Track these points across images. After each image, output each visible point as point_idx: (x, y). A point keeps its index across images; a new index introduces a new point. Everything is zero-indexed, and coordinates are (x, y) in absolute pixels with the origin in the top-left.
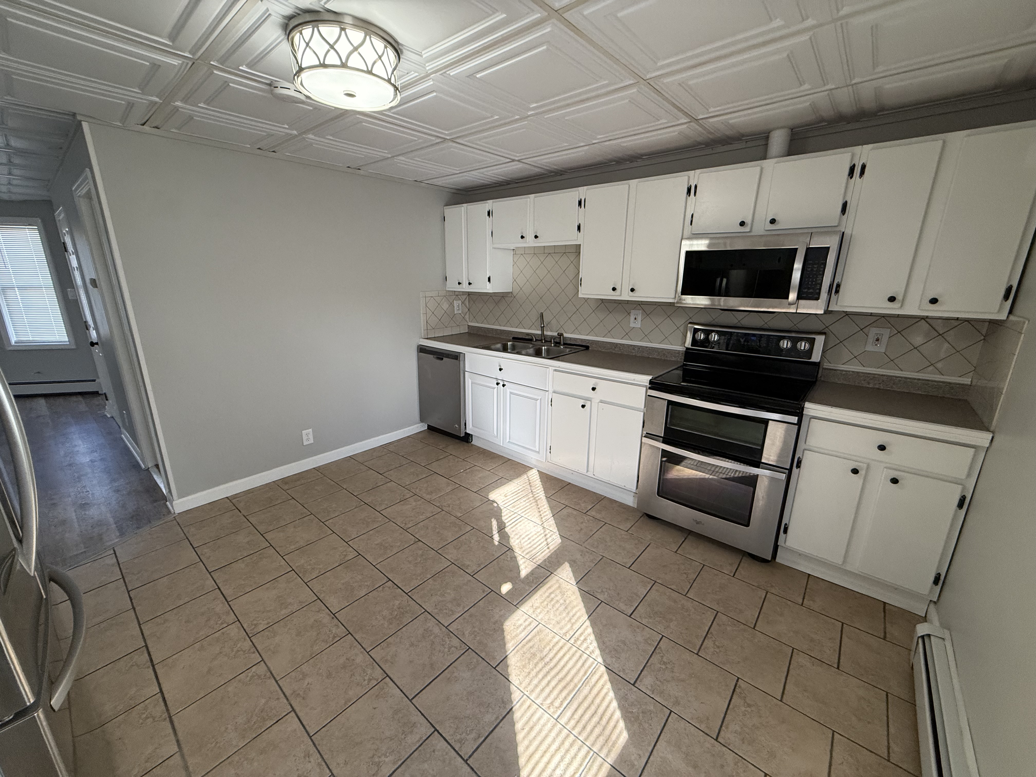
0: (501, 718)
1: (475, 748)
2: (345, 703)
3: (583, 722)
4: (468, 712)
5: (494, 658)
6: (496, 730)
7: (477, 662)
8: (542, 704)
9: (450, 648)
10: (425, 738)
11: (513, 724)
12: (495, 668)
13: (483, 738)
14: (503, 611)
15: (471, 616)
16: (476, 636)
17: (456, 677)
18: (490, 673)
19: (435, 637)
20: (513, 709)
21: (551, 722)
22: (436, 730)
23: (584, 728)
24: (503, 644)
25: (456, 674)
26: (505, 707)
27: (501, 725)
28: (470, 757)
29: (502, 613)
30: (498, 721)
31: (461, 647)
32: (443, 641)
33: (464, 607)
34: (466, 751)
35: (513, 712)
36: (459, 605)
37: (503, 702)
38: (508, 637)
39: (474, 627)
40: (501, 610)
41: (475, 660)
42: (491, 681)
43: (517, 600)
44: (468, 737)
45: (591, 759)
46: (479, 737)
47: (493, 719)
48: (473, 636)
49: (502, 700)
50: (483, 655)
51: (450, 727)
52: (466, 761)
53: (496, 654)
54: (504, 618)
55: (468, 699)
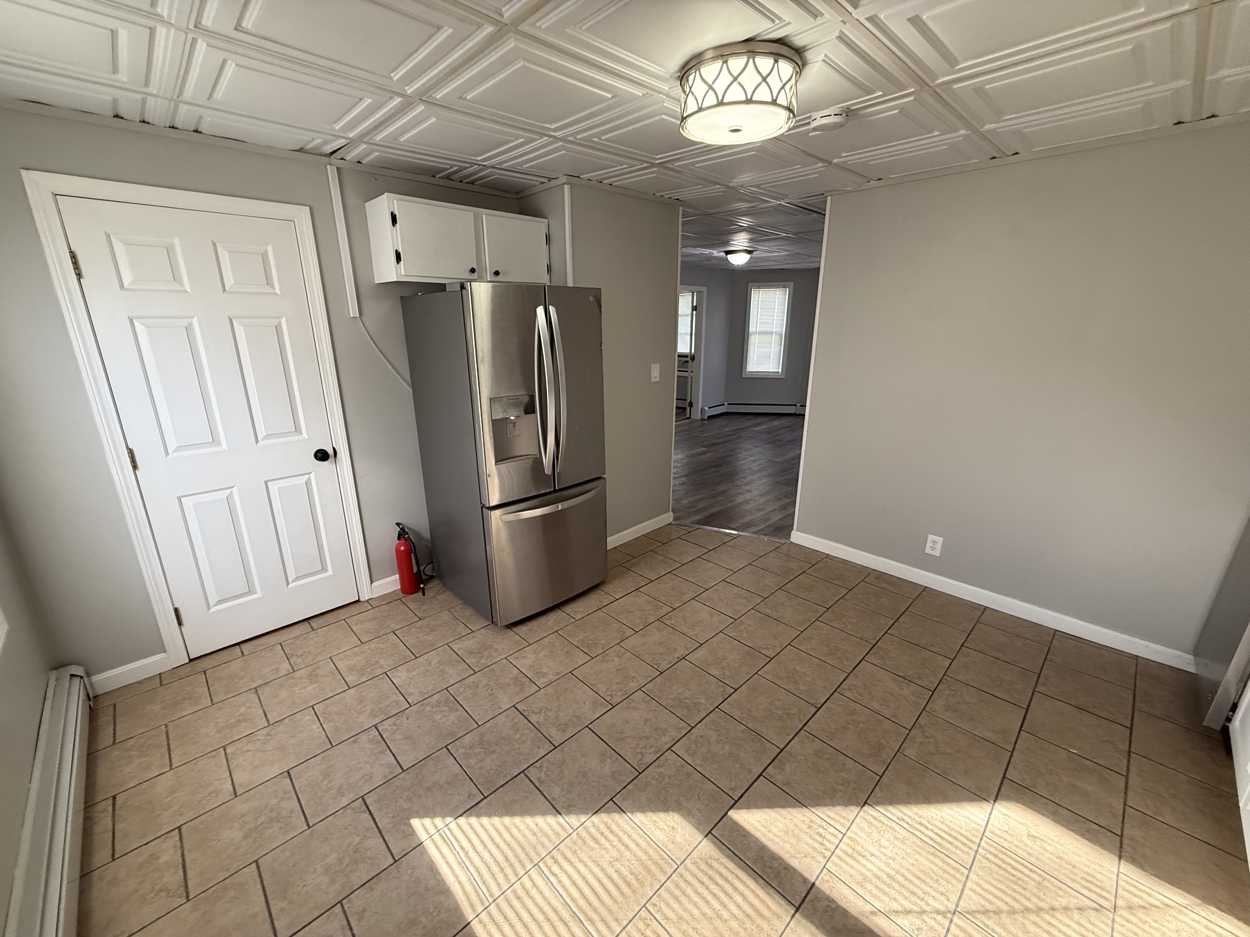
0: (553, 803)
1: (532, 779)
2: (592, 685)
3: (526, 899)
4: (566, 773)
5: (624, 799)
6: (543, 798)
7: (622, 781)
8: (559, 850)
9: (641, 753)
10: (551, 740)
11: (544, 814)
12: (611, 799)
13: (538, 786)
14: (699, 814)
15: (688, 774)
16: (657, 779)
17: (605, 761)
18: (606, 794)
19: (656, 739)
20: (559, 816)
21: (536, 857)
22: (556, 748)
23: (519, 898)
24: (642, 809)
25: (608, 760)
26: (563, 808)
27: (547, 802)
28: (526, 775)
29: (697, 813)
30: (551, 800)
31: (642, 764)
32: (650, 747)
33: (701, 766)
34: (533, 773)
35: (555, 816)
36: (705, 760)
37: (569, 806)
38: (653, 816)
39: (670, 777)
40: (699, 810)
41: (623, 779)
42: (596, 795)
43: (722, 836)
44: (543, 773)
45: (486, 897)
46: (540, 782)
47: (554, 796)
48: (658, 777)
49: (572, 806)
50: (630, 787)
51: (556, 758)
52: (523, 772)
53: (630, 802)
54: (687, 814)
55: (580, 772)
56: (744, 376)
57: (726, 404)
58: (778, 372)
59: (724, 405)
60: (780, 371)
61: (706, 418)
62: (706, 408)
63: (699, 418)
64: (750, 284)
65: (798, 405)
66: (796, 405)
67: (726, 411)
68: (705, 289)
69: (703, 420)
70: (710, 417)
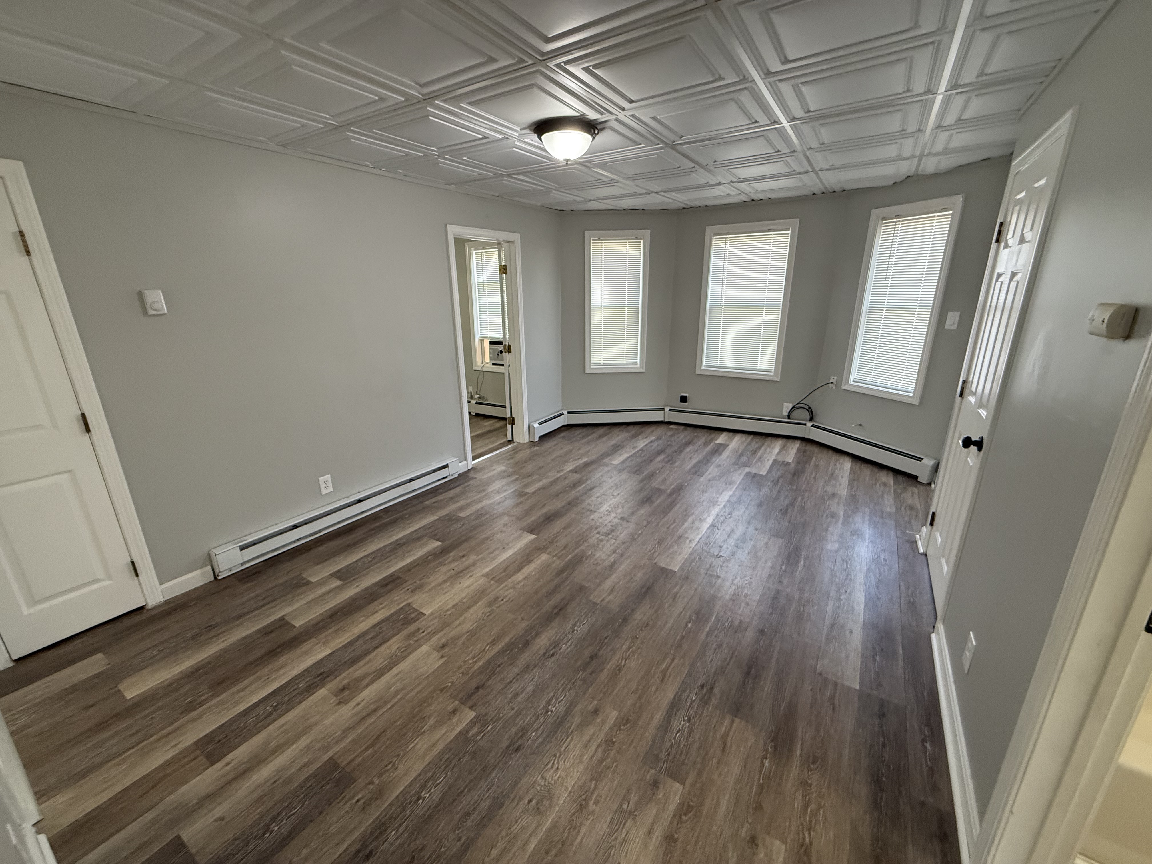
56: (588, 371)
57: (565, 413)
58: (636, 364)
59: (562, 414)
60: (638, 361)
61: (537, 439)
62: (536, 425)
63: (526, 440)
64: (586, 233)
65: (667, 409)
66: (663, 409)
67: (566, 423)
68: (516, 237)
69: (532, 443)
70: (544, 438)
